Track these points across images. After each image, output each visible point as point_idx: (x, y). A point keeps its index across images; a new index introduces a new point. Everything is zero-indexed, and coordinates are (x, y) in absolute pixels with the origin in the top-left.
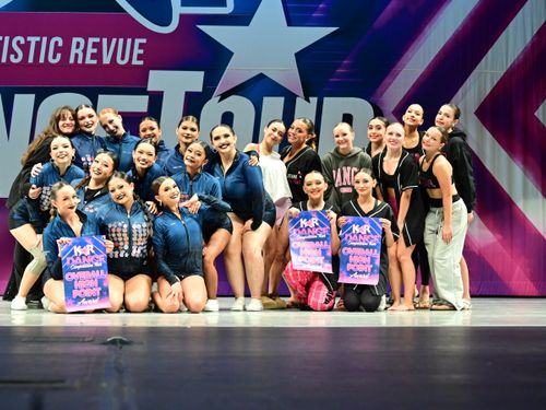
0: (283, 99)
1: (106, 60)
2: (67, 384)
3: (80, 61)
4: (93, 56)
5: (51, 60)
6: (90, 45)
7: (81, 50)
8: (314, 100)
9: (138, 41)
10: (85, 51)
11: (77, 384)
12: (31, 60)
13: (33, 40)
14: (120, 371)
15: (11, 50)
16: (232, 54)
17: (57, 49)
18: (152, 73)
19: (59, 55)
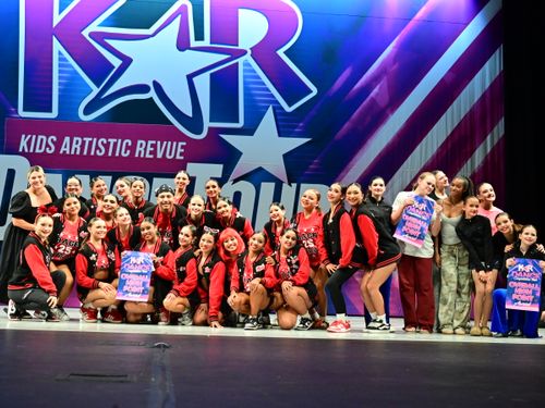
0: (273, 184)
1: (159, 155)
2: (128, 379)
3: (142, 156)
4: (151, 153)
5: (123, 154)
6: (149, 145)
7: (143, 149)
8: (294, 185)
9: (180, 144)
10: (145, 149)
11: (135, 379)
12: (110, 154)
13: (112, 141)
14: (164, 369)
15: (97, 148)
16: (241, 154)
17: (127, 147)
18: (189, 164)
19: (128, 152)
